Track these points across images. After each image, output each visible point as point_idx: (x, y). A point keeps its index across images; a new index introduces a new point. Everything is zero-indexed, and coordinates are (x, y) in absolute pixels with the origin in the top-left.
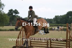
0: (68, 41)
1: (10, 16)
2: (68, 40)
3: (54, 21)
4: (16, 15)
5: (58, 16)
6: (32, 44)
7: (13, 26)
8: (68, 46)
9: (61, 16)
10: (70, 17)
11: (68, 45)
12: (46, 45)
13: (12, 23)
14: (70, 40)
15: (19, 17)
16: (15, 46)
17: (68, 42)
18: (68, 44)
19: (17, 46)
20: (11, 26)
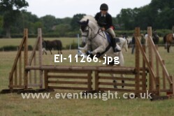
0: (141, 72)
1: (6, 12)
2: (141, 70)
3: (119, 23)
4: (20, 10)
5: (128, 10)
6: (49, 82)
7: (13, 37)
8: (141, 86)
9: (136, 9)
10: (159, 11)
11: (141, 83)
12: (86, 83)
13: (12, 32)
14: (144, 69)
15: (29, 14)
16: (8, 88)
17: (141, 74)
18: (141, 80)
19: (11, 88)
20: (8, 38)
